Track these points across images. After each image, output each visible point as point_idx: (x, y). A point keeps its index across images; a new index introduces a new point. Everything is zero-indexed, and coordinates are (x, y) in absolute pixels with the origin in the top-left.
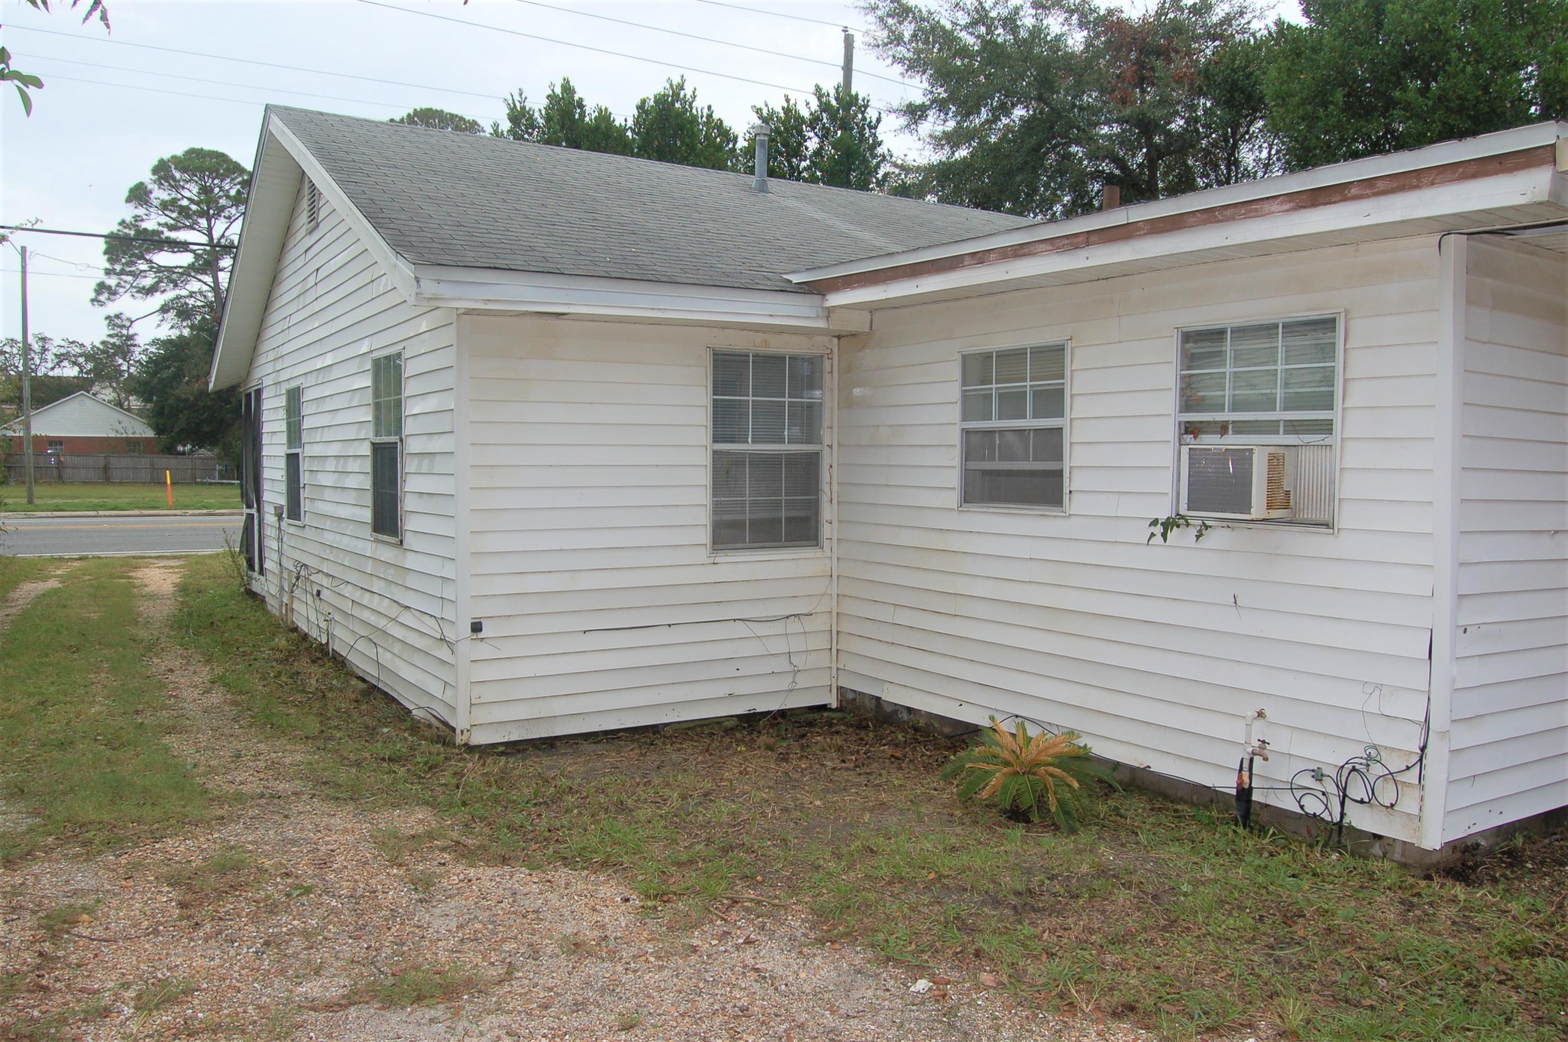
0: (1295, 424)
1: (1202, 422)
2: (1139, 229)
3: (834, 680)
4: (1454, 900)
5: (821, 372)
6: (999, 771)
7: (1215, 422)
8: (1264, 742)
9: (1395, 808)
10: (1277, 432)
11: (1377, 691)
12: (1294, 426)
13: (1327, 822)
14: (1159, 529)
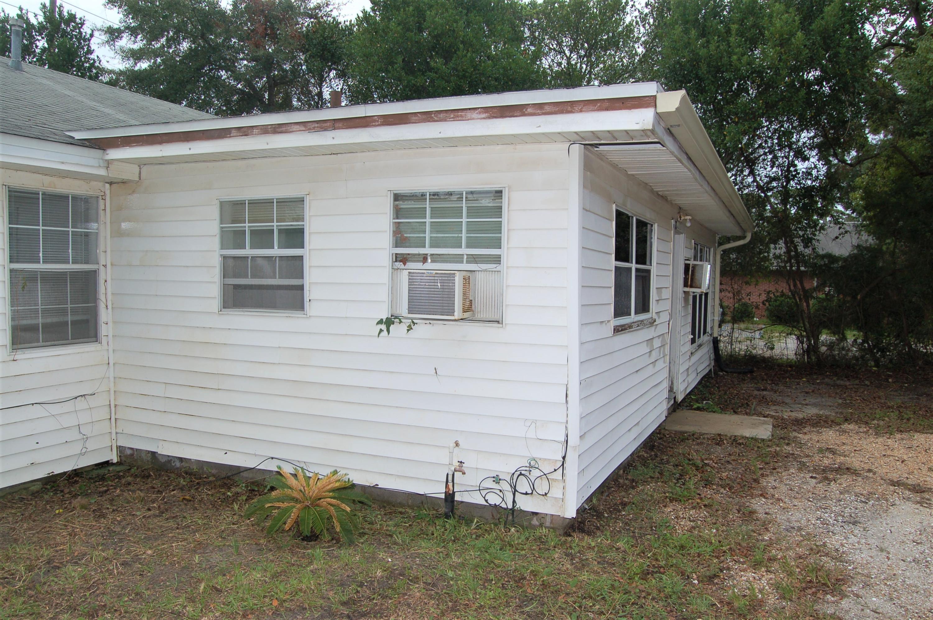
0: (474, 256)
1: (409, 254)
2: (375, 121)
3: (114, 442)
4: (590, 548)
5: (97, 209)
6: (294, 507)
7: (419, 254)
8: (461, 462)
9: (548, 495)
10: (462, 262)
11: (533, 424)
12: (474, 258)
13: (505, 509)
14: (383, 327)
